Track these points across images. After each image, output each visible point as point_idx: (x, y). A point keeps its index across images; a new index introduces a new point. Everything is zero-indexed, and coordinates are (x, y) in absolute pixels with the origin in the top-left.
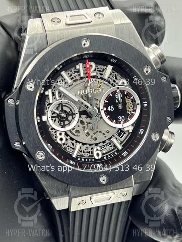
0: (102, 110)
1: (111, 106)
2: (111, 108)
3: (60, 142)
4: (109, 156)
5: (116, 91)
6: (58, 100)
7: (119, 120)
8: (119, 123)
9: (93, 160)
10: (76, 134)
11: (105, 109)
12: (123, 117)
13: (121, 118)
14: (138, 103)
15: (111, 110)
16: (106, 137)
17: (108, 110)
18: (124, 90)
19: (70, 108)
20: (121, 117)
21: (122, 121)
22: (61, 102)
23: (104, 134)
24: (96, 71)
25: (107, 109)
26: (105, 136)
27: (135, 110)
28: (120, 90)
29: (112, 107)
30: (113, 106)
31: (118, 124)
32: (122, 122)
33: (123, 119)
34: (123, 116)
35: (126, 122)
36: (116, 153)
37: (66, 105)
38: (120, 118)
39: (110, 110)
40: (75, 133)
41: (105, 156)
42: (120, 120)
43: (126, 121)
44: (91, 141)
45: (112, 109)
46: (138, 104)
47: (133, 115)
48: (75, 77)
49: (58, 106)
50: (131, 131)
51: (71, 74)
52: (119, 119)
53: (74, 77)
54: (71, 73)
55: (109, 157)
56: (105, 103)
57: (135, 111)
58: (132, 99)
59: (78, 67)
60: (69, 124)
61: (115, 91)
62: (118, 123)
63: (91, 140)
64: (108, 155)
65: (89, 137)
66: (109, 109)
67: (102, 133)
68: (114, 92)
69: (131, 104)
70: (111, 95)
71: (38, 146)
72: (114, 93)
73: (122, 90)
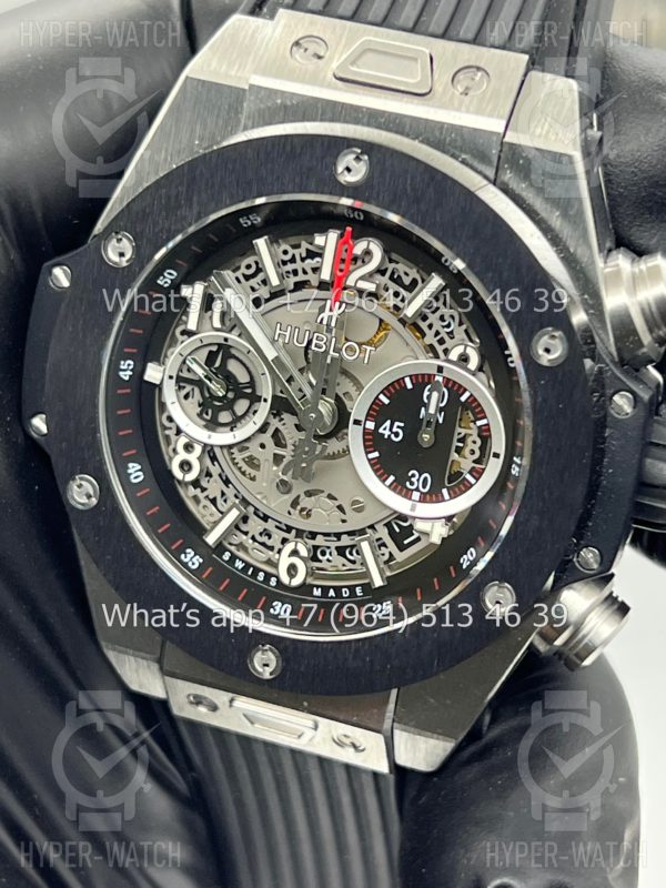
0: (357, 422)
1: (397, 424)
2: (392, 430)
3: (178, 473)
4: (332, 593)
5: (431, 376)
6: (217, 330)
7: (408, 484)
8: (407, 494)
9: (273, 582)
10: (245, 467)
11: (371, 425)
12: (425, 479)
13: (418, 479)
14: (498, 452)
15: (393, 436)
16: (344, 521)
17: (381, 430)
18: (460, 386)
19: (250, 373)
20: (420, 476)
21: (417, 489)
22: (226, 340)
23: (340, 508)
24: (385, 280)
25: (377, 427)
26: (344, 517)
27: (477, 472)
28: (447, 381)
29: (398, 427)
30: (402, 425)
31: (400, 493)
32: (416, 495)
33: (424, 487)
34: (426, 475)
35: (431, 502)
36: (358, 590)
37: (241, 357)
38: (413, 476)
39: (387, 433)
40: (242, 464)
41: (318, 587)
42: (412, 484)
43: (432, 496)
44: (289, 513)
45: (397, 435)
46: (496, 455)
47: (464, 485)
48: (305, 272)
49: (214, 348)
50: (436, 539)
51: (294, 256)
52: (409, 479)
53: (300, 272)
54: (297, 252)
55: (332, 597)
56: (377, 405)
57: (477, 474)
58: (479, 427)
59: (319, 240)
60: (232, 426)
61: (429, 375)
62: (401, 490)
63: (292, 510)
64: (330, 587)
65: (286, 497)
66: (385, 431)
67: (337, 503)
68: (423, 375)
69: (474, 442)
70: (409, 386)
71: (86, 457)
72: (422, 381)
73: (455, 383)
